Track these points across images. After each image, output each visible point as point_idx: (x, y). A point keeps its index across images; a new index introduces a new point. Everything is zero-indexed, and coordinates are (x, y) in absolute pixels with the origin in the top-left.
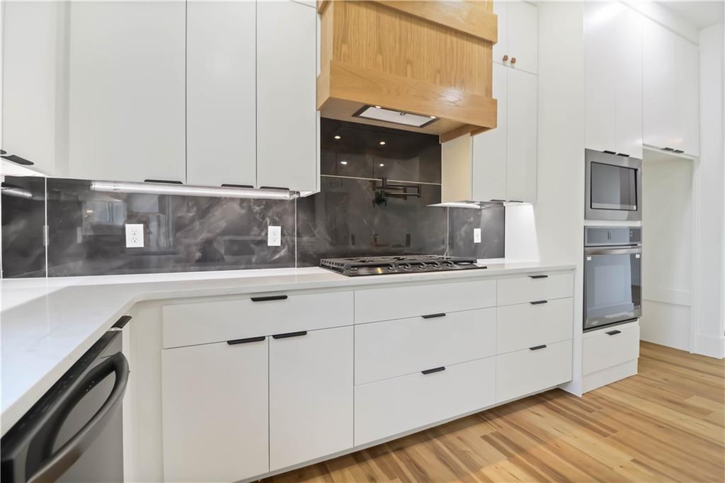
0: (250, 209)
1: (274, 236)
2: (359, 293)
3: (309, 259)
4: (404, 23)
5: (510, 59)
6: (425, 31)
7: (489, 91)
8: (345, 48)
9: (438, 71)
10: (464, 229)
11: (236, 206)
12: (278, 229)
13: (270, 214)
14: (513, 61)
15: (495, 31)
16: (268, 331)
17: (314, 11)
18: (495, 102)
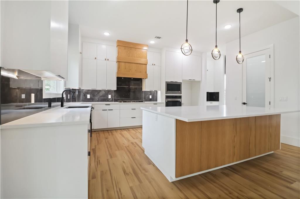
0: (106, 92)
1: (110, 97)
2: (121, 105)
3: (116, 100)
4: (130, 64)
5: (154, 64)
6: (133, 64)
7: (146, 72)
8: (119, 69)
9: (136, 70)
10: (147, 96)
11: (103, 92)
12: (110, 95)
13: (109, 93)
14: (155, 64)
15: (147, 62)
16: (107, 109)
17: (116, 62)
18: (147, 74)
